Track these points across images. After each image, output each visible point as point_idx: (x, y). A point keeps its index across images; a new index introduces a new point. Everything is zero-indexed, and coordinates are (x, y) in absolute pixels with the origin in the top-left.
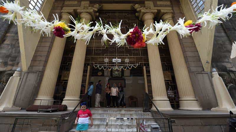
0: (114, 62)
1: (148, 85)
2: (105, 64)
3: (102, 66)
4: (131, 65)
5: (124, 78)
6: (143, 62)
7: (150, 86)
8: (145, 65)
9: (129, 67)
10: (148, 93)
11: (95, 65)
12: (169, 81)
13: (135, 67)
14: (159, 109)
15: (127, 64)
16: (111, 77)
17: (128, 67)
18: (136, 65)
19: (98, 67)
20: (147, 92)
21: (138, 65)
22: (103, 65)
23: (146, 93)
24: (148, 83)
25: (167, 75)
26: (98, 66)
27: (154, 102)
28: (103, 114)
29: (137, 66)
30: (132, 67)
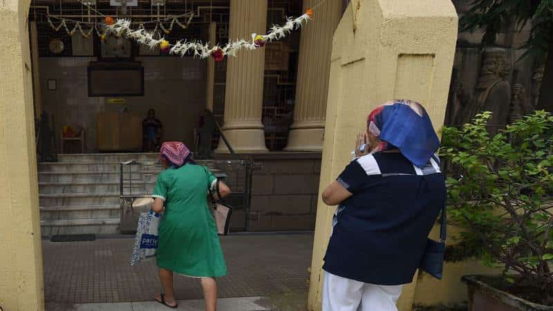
0: (115, 7)
1: (215, 86)
2: (86, 13)
3: (78, 23)
4: (169, 16)
5: (140, 62)
6: (211, 7)
7: (220, 91)
8: (215, 19)
9: (163, 25)
10: (211, 110)
11: (51, 19)
12: (278, 72)
13: (184, 27)
14: (234, 149)
15: (158, 16)
16: (95, 59)
17: (161, 24)
18: (188, 19)
19: (63, 26)
20: (210, 106)
21: (193, 18)
22: (80, 19)
23: (209, 111)
24: (216, 80)
25: (277, 54)
26: (64, 21)
27: (224, 133)
28: (96, 164)
29: (189, 22)
30: (175, 24)
